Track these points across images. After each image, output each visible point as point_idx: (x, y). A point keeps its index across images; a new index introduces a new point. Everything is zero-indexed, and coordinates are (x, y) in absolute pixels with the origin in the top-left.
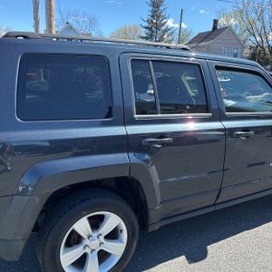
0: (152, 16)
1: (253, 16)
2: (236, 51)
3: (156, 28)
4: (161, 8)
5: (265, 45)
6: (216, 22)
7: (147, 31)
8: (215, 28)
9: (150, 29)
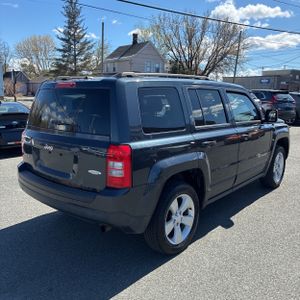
0: (69, 28)
1: (169, 31)
2: (157, 66)
3: (74, 40)
4: (78, 20)
5: (183, 60)
6: (135, 36)
7: (64, 43)
8: (135, 42)
9: (67, 41)
